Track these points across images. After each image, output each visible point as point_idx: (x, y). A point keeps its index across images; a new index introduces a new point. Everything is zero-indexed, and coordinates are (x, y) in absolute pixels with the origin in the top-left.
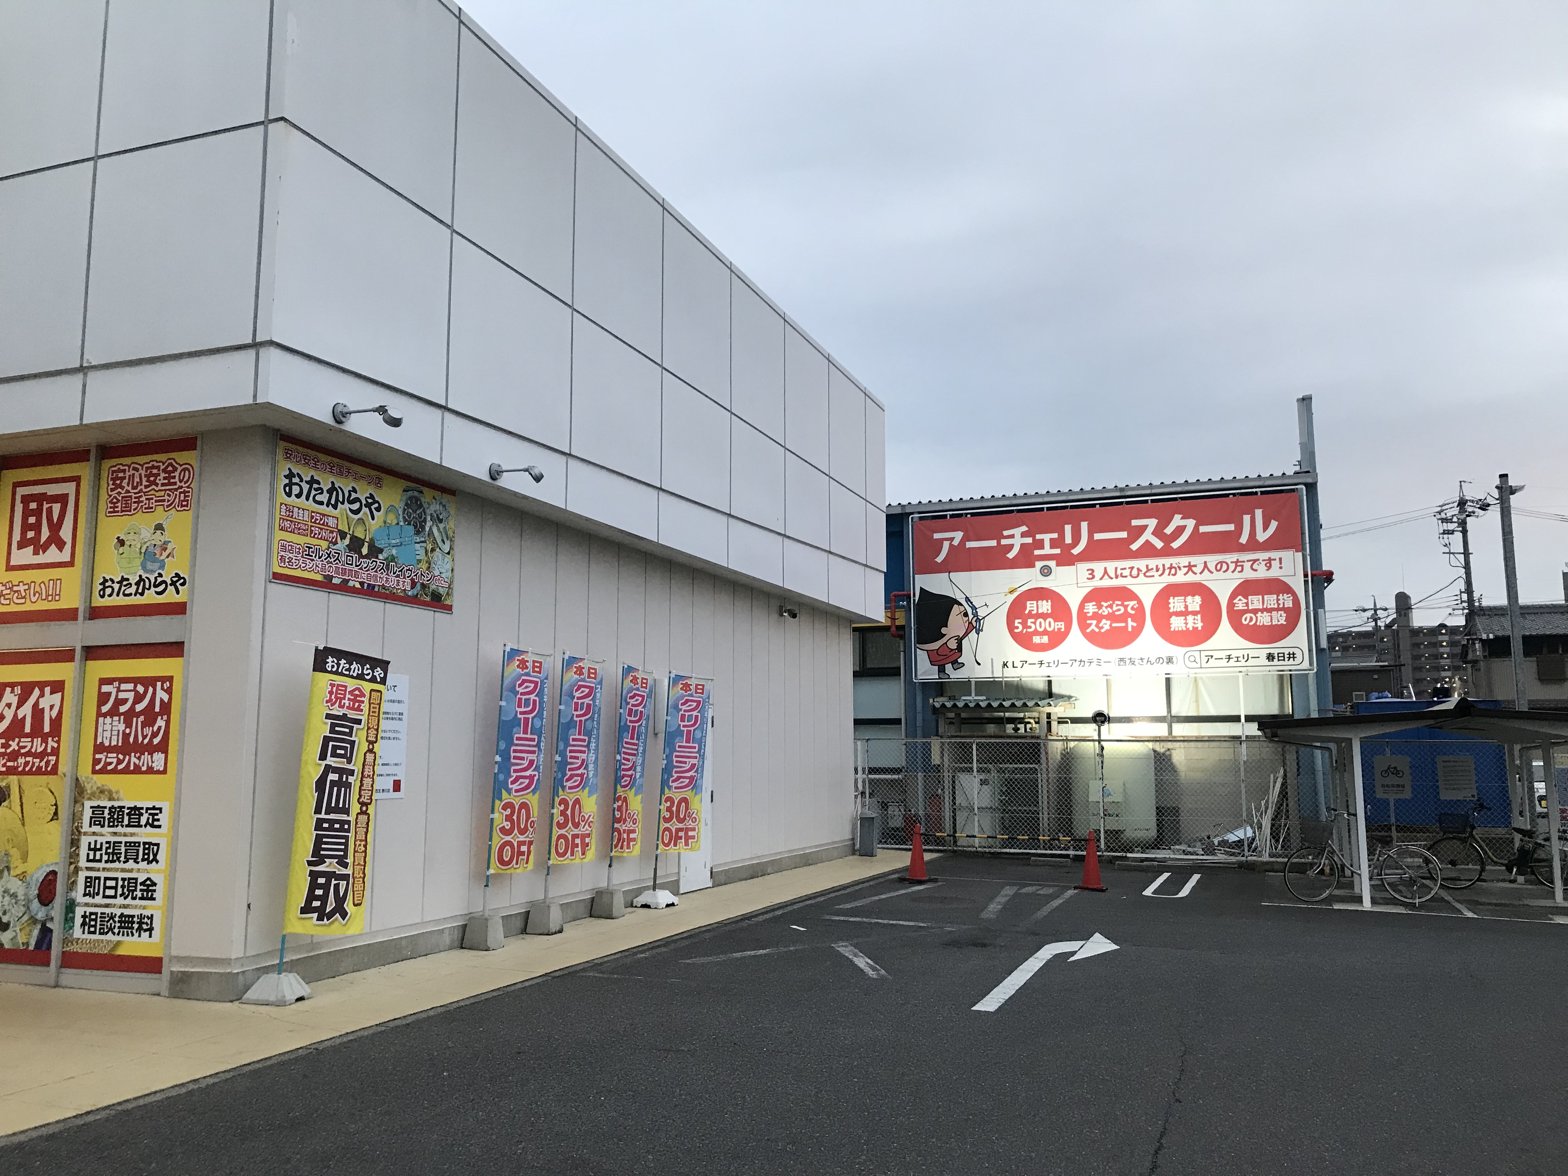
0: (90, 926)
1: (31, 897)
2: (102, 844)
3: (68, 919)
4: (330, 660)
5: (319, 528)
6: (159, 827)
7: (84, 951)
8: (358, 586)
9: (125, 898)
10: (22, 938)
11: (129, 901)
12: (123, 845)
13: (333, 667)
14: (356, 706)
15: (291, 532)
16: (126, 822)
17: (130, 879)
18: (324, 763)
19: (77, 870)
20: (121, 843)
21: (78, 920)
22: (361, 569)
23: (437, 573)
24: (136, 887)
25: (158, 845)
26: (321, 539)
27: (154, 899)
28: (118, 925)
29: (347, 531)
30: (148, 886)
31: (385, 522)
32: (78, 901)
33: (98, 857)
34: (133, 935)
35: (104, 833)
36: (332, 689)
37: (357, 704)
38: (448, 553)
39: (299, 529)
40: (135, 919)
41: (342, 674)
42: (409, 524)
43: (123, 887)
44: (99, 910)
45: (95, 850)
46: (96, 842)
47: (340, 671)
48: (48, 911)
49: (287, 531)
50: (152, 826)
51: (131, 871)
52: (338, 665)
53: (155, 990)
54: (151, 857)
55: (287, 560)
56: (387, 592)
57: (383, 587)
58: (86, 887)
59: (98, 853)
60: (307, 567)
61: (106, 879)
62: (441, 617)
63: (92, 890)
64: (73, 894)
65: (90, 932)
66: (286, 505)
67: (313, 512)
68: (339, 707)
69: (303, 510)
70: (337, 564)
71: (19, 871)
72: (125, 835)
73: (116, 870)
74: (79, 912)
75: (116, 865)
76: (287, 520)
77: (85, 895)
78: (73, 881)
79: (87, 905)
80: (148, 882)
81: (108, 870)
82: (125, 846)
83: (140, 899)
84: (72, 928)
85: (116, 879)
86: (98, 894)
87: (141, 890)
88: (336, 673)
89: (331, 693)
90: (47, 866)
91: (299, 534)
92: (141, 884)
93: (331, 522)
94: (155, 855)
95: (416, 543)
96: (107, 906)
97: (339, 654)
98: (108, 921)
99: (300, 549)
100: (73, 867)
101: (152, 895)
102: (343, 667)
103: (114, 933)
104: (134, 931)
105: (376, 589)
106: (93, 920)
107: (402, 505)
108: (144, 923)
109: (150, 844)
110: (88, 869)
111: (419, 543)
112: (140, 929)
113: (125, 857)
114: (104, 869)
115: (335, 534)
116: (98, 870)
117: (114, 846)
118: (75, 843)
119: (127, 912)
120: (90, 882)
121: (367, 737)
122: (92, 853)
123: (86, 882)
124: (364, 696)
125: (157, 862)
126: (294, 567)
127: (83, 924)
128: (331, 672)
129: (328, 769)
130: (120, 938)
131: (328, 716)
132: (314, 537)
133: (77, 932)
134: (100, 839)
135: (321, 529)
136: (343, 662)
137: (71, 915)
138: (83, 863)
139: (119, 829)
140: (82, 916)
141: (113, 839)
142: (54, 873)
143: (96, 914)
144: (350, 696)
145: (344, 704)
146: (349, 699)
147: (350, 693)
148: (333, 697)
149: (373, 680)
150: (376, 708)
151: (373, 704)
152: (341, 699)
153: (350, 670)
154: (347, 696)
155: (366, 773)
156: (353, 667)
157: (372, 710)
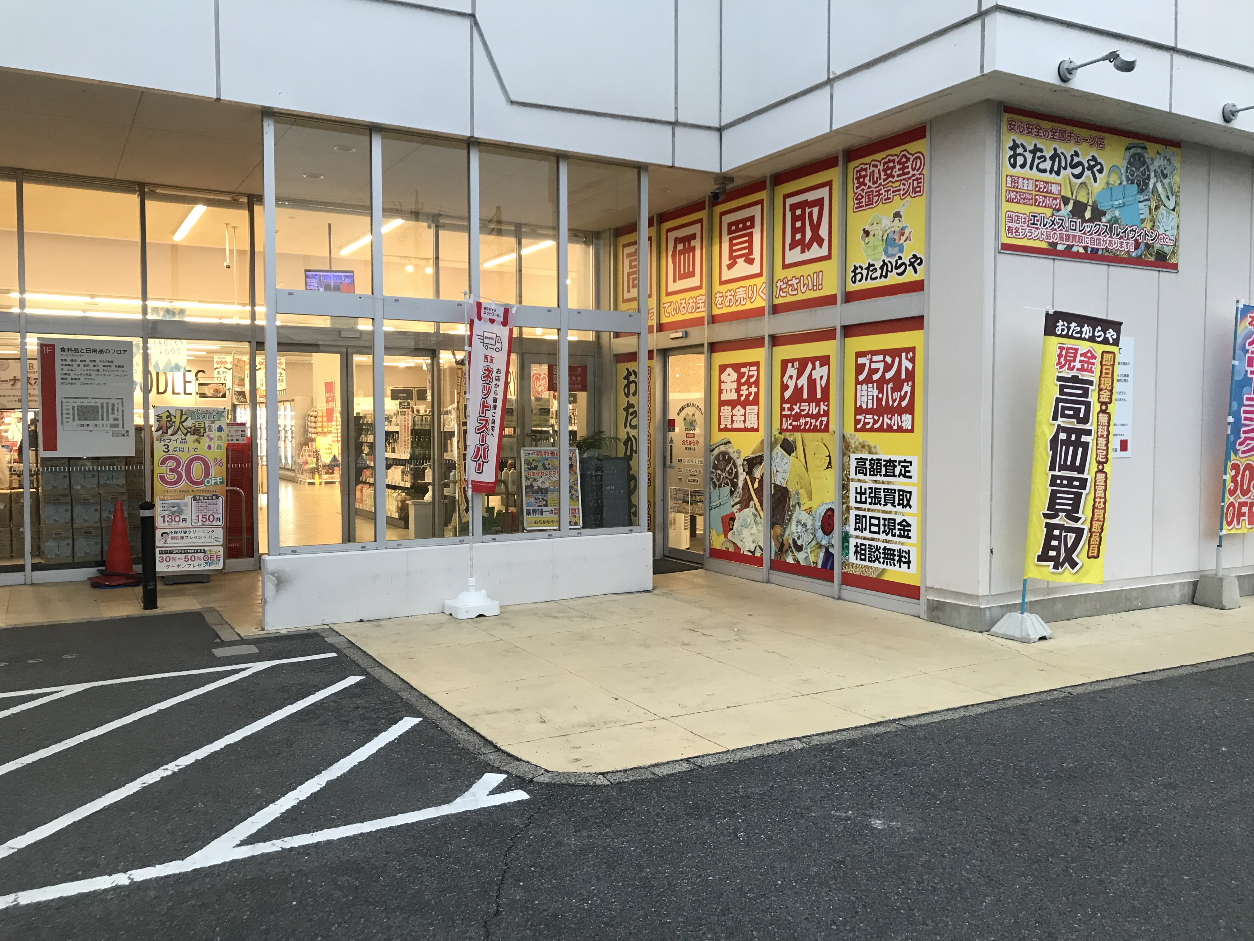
0: (861, 554)
1: (817, 528)
2: (865, 489)
3: (845, 547)
4: (1061, 323)
5: (1043, 196)
6: (910, 477)
7: (858, 573)
8: (1082, 250)
9: (887, 535)
10: (812, 559)
11: (889, 537)
12: (882, 491)
13: (1063, 330)
14: (1088, 369)
15: (1017, 202)
16: (883, 472)
17: (889, 519)
18: (1056, 423)
19: (848, 508)
20: (880, 489)
21: (852, 549)
22: (1084, 233)
23: (1161, 231)
24: (894, 526)
25: (910, 493)
26: (1045, 206)
27: (910, 538)
28: (882, 556)
29: (1069, 196)
30: (904, 526)
31: (1107, 183)
32: (851, 533)
33: (863, 500)
34: (895, 565)
35: (867, 480)
36: (1061, 352)
37: (1088, 366)
38: (1173, 210)
39: (1024, 199)
40: (896, 553)
41: (1072, 337)
42: (1132, 183)
43: (884, 525)
44: (868, 543)
45: (861, 494)
46: (861, 487)
47: (1070, 334)
48: (830, 539)
49: (1013, 202)
50: (905, 476)
51: (890, 512)
52: (1069, 328)
53: (915, 612)
54: (905, 503)
55: (1014, 231)
56: (1111, 255)
57: (1107, 250)
58: (856, 523)
59: (863, 496)
60: (1033, 236)
61: (871, 518)
62: (1166, 276)
63: (860, 525)
64: (847, 528)
65: (861, 559)
66: (1011, 176)
67: (1036, 181)
68: (1068, 369)
69: (1028, 179)
70: (1061, 230)
71: (806, 507)
72: (883, 483)
73: (879, 511)
74: (852, 542)
75: (878, 507)
76: (1013, 191)
77: (856, 529)
78: (846, 518)
79: (857, 537)
80: (904, 523)
81: (872, 511)
82: (884, 492)
83: (899, 536)
84: (848, 554)
85: (879, 519)
86: (865, 529)
87: (899, 529)
88: (1067, 336)
89: (1060, 356)
90: (827, 504)
91: (1024, 204)
92: (899, 524)
93: (1054, 189)
94: (908, 501)
95: (1140, 202)
96: (873, 539)
97: (1069, 317)
98: (874, 552)
99: (1025, 218)
100: (845, 506)
101: (908, 534)
102: (1074, 330)
103: (880, 562)
104: (896, 562)
105: (1100, 253)
106: (863, 550)
107: (1125, 163)
108: (902, 556)
109: (904, 491)
110: (857, 509)
111: (1142, 202)
112: (900, 561)
113: (885, 502)
114: (869, 510)
115: (1058, 201)
116: (865, 510)
117: (875, 492)
118: (845, 488)
119: (889, 546)
120: (859, 519)
121: (1099, 398)
122: (858, 496)
123: (856, 519)
124: (1095, 358)
125: (910, 507)
126: (1021, 236)
127: (856, 552)
128: (1061, 336)
129: (1060, 429)
130: (884, 566)
131: (1059, 379)
132: (1038, 206)
133: (852, 558)
134: (864, 486)
135: (1045, 197)
136: (1073, 325)
137: (846, 544)
138: (852, 504)
139: (878, 478)
140: (855, 546)
141: (874, 486)
142: (831, 510)
143: (865, 545)
144: (1083, 358)
145: (1074, 366)
146: (1080, 361)
147: (1081, 355)
148: (1062, 359)
149: (1105, 341)
150: (1109, 369)
151: (1105, 365)
152: (1070, 362)
153: (1081, 332)
154: (1079, 358)
155: (1100, 433)
156: (1084, 330)
157: (1104, 371)
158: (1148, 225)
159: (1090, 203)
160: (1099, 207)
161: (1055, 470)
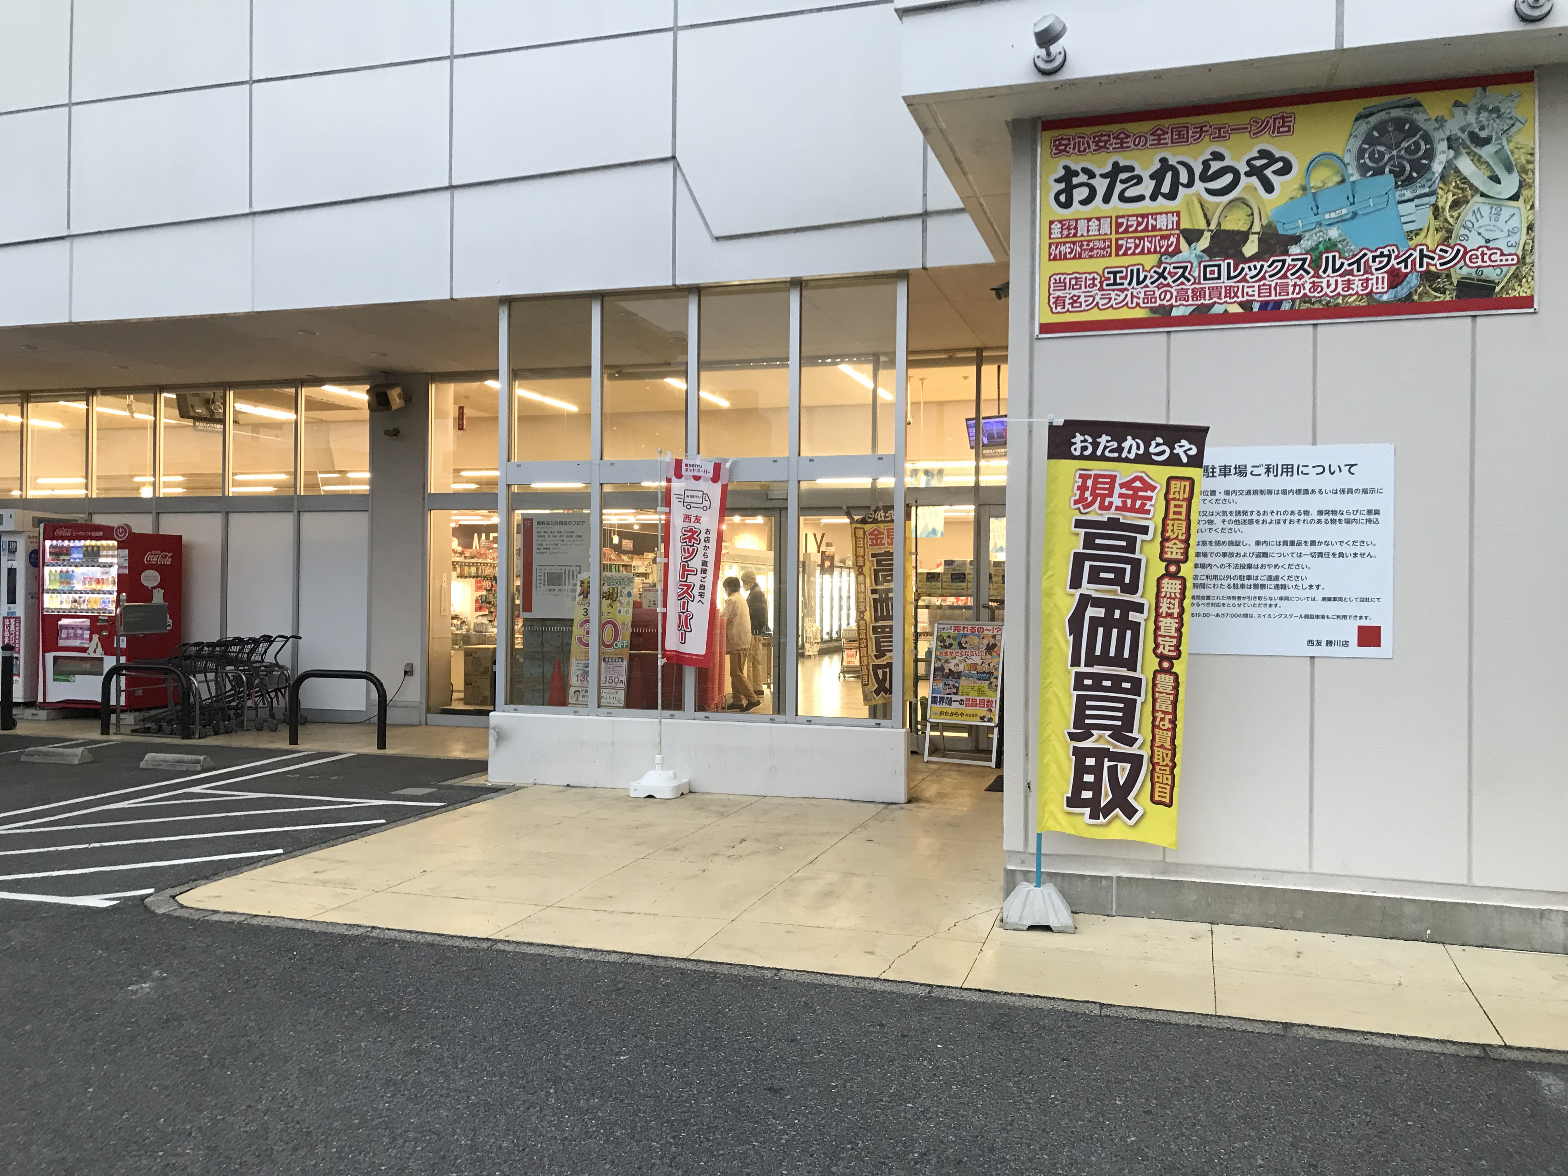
4: (1079, 438)
5: (1135, 238)
8: (1239, 310)
13: (1084, 448)
14: (1137, 507)
15: (1074, 258)
18: (1078, 593)
22: (1244, 280)
23: (1474, 242)
26: (1142, 253)
29: (1202, 225)
31: (1304, 188)
36: (1085, 482)
37: (1138, 503)
38: (1513, 198)
39: (1092, 250)
41: (1103, 458)
42: (1379, 172)
47: (1099, 453)
49: (1065, 258)
52: (1096, 445)
55: (1067, 301)
56: (1317, 306)
57: (1305, 299)
60: (1113, 302)
62: (1497, 323)
66: (1060, 222)
67: (1117, 217)
68: (1098, 508)
69: (1098, 219)
70: (1182, 283)
76: (1064, 243)
88: (1093, 457)
89: (1082, 488)
91: (1091, 257)
93: (1162, 222)
95: (1402, 202)
97: (1094, 428)
99: (1094, 279)
102: (1106, 447)
105: (1286, 307)
107: (1355, 144)
111: (1411, 200)
115: (1173, 239)
121: (1162, 552)
124: (1153, 489)
126: (1084, 307)
128: (1082, 457)
129: (1085, 601)
131: (1079, 524)
132: (1125, 254)
135: (1140, 238)
136: (1104, 439)
144: (1124, 491)
145: (1111, 503)
146: (1121, 495)
147: (1122, 486)
148: (1087, 494)
149: (1174, 460)
150: (1181, 506)
151: (1174, 499)
152: (1103, 497)
153: (1120, 449)
154: (1117, 490)
155: (1164, 610)
156: (1126, 445)
157: (1172, 509)
158: (1431, 240)
159: (1257, 228)
160: (1281, 232)
161: (1079, 665)
